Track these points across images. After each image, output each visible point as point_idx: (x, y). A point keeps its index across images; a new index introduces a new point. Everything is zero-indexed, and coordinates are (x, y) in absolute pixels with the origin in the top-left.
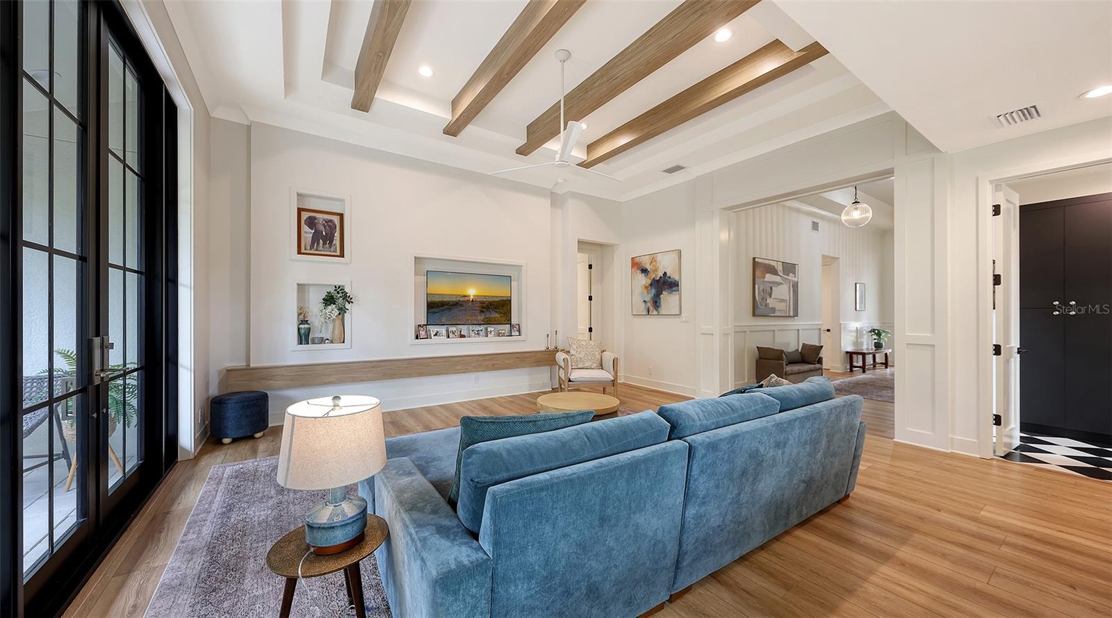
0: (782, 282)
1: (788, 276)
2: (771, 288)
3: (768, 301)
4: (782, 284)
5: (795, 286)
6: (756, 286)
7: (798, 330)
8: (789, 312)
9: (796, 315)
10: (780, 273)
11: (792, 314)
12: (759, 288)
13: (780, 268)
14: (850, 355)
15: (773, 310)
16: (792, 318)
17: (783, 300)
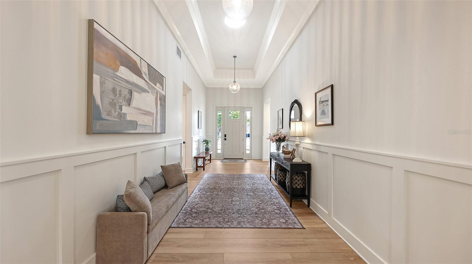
0: (147, 88)
1: (156, 85)
2: (131, 93)
3: (125, 110)
4: (148, 92)
5: (163, 99)
6: (96, 78)
7: (165, 147)
8: (156, 128)
9: (163, 132)
10: (144, 75)
11: (159, 131)
12: (102, 84)
13: (144, 69)
14: (196, 158)
15: (134, 124)
16: (160, 135)
17: (149, 112)
